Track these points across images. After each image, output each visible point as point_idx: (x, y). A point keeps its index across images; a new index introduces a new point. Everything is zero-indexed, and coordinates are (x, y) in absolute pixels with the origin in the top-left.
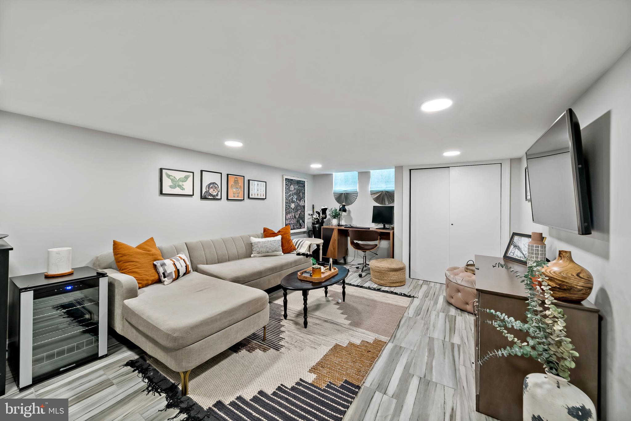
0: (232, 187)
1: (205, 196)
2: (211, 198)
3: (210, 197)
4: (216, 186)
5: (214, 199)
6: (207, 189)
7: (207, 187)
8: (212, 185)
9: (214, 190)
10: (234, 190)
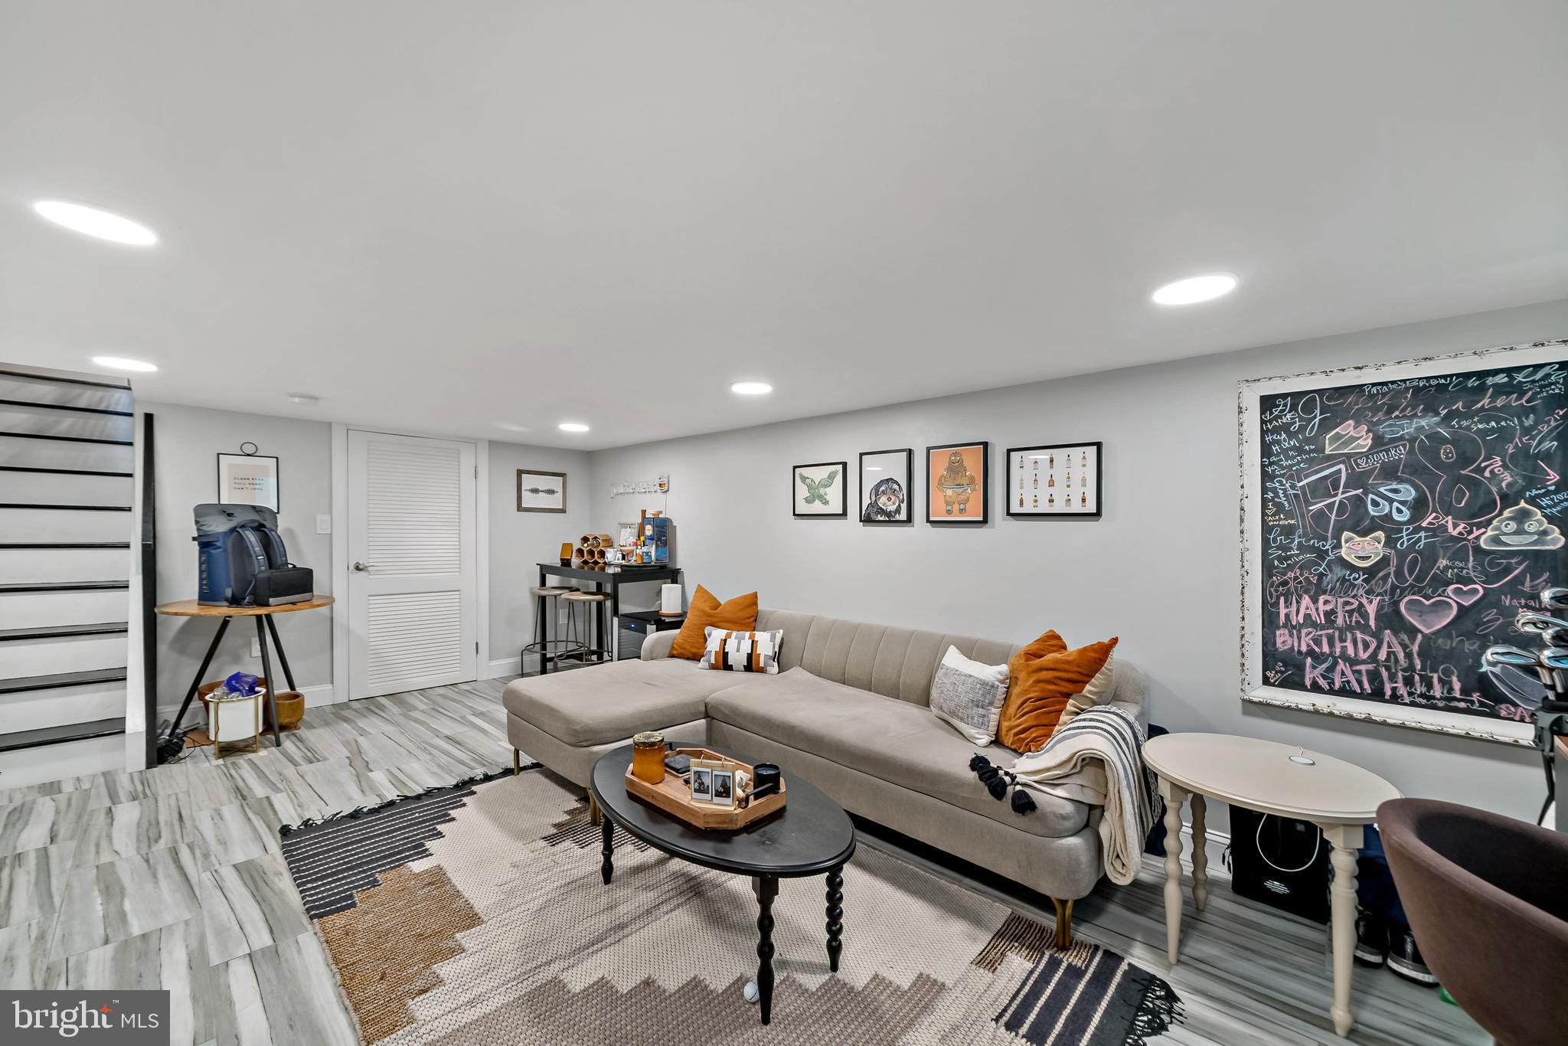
0: (940, 484)
1: (869, 514)
2: (882, 519)
3: (879, 518)
4: (895, 486)
5: (890, 520)
6: (873, 498)
7: (873, 491)
8: (886, 485)
9: (889, 499)
10: (949, 492)
